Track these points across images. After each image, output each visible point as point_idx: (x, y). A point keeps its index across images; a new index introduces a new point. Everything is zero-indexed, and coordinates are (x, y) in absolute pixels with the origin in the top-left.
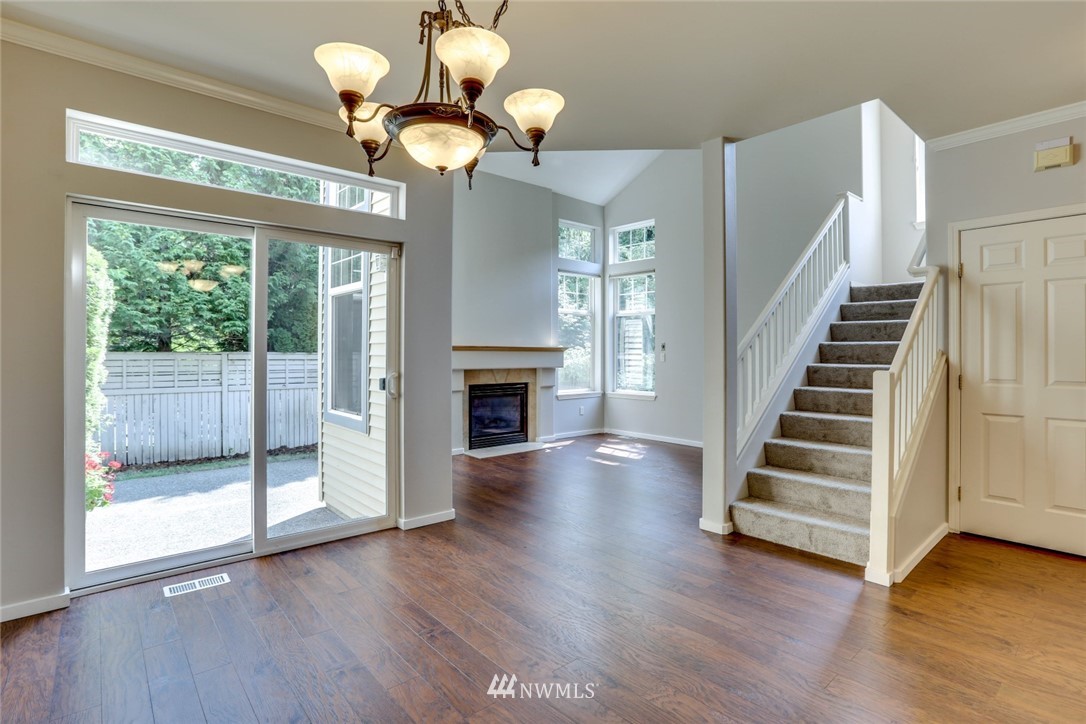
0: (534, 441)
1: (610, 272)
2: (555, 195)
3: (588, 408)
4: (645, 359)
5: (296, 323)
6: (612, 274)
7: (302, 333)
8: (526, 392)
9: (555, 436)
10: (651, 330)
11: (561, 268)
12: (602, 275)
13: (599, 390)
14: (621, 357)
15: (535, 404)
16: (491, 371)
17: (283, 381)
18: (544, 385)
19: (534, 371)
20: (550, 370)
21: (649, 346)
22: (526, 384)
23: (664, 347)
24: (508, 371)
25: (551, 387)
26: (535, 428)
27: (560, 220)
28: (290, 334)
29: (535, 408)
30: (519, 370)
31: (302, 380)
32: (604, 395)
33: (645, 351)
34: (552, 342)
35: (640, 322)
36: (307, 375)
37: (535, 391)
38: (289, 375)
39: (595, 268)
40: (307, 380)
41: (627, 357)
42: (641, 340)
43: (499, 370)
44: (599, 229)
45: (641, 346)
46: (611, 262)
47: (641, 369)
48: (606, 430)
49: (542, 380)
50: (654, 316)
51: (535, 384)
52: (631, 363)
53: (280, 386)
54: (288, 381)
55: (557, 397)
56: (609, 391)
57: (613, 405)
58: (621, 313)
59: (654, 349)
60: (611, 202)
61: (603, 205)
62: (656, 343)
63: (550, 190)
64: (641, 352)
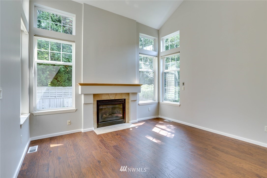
0: (128, 122)
1: (161, 55)
2: (138, 23)
3: (152, 108)
4: (175, 88)
5: (58, 77)
6: (162, 55)
7: (61, 80)
8: (125, 102)
9: (137, 120)
10: (177, 78)
11: (140, 52)
12: (158, 56)
13: (157, 101)
14: (166, 88)
15: (129, 108)
16: (108, 94)
17: (55, 96)
18: (132, 100)
19: (128, 94)
20: (135, 94)
21: (177, 84)
22: (125, 99)
23: (183, 84)
24: (116, 94)
25: (136, 100)
26: (129, 117)
27: (140, 33)
28: (56, 81)
29: (128, 109)
30: (121, 94)
31: (61, 95)
32: (159, 103)
33: (175, 86)
34: (136, 82)
35: (173, 75)
36: (63, 94)
37: (129, 102)
38: (57, 94)
39: (155, 53)
40: (63, 95)
41: (168, 88)
42: (174, 82)
43: (111, 94)
44: (157, 38)
45: (174, 84)
46: (161, 51)
47: (174, 92)
48: (160, 117)
49: (132, 98)
50: (179, 73)
51: (129, 99)
52: (170, 90)
53: (54, 97)
54: (57, 96)
55: (139, 104)
56: (161, 102)
57: (162, 107)
58: (166, 71)
59: (179, 84)
60: (161, 28)
61: (158, 29)
62: (180, 83)
63: (135, 21)
64: (174, 86)
